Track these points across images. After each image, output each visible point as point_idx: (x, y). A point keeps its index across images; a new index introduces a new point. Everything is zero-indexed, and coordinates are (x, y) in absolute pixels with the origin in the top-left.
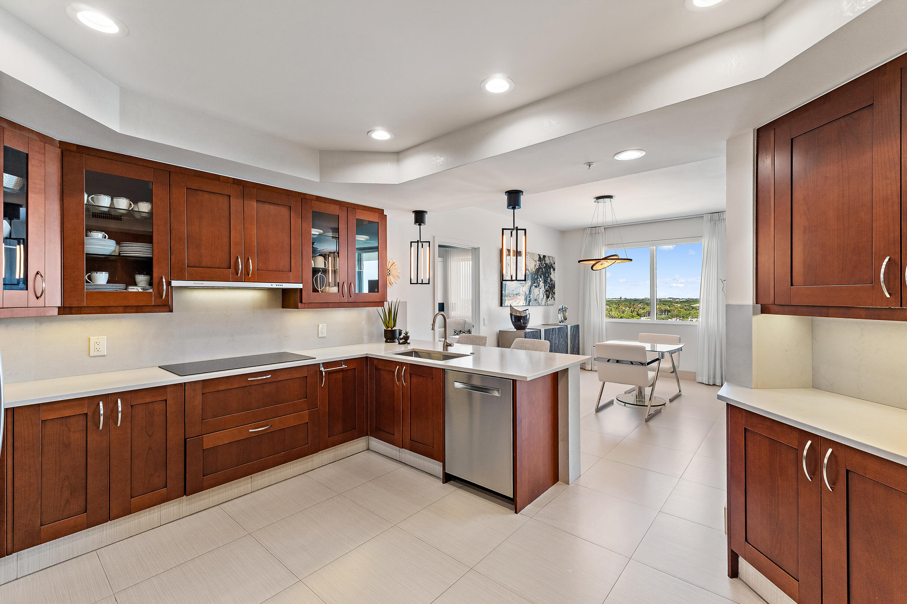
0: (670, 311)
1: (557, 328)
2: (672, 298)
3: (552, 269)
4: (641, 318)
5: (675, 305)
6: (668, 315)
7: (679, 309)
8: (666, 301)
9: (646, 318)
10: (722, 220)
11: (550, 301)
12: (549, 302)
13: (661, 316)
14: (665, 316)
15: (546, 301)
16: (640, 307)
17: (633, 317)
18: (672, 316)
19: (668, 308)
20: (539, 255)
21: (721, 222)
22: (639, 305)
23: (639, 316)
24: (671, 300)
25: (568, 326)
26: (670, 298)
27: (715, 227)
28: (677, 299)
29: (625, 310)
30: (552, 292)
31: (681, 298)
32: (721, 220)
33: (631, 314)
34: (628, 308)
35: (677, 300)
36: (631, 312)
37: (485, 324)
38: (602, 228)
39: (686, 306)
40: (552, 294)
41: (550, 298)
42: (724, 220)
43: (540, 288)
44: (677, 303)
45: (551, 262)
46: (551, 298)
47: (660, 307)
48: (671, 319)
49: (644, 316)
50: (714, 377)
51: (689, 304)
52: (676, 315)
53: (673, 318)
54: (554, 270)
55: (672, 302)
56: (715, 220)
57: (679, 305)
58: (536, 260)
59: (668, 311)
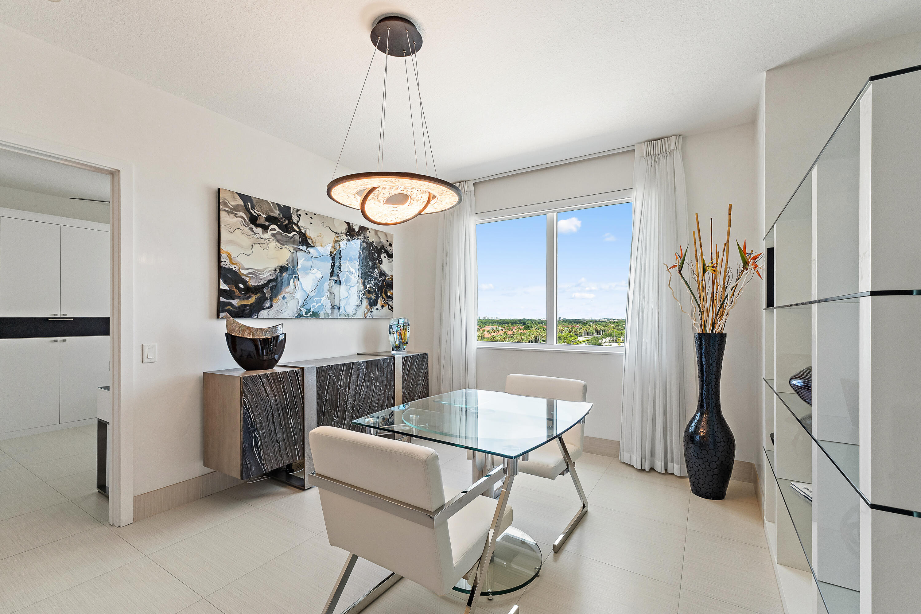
0: (604, 331)
1: (363, 362)
2: (606, 319)
3: (383, 255)
4: (578, 337)
5: (609, 325)
6: (602, 335)
7: (613, 329)
8: (601, 322)
9: (583, 337)
10: (668, 153)
11: (379, 311)
12: (375, 313)
13: (597, 336)
14: (600, 335)
15: (368, 310)
16: (578, 327)
17: (571, 337)
18: (606, 336)
19: (603, 328)
20: (348, 224)
21: (665, 157)
22: (577, 325)
23: (576, 335)
24: (606, 320)
25: (396, 356)
26: (605, 319)
27: (655, 167)
28: (610, 319)
29: (564, 330)
30: (384, 295)
31: (615, 319)
32: (665, 153)
33: (569, 334)
34: (566, 328)
35: (610, 321)
36: (569, 332)
37: (146, 360)
38: (471, 184)
39: (618, 326)
40: (383, 298)
41: (379, 306)
42: (672, 153)
43: (351, 287)
44: (611, 323)
45: (381, 242)
46: (383, 306)
47: (596, 327)
48: (605, 338)
49: (582, 336)
50: (652, 454)
51: (621, 325)
52: (610, 335)
53: (607, 338)
54: (390, 256)
55: (606, 322)
56: (654, 154)
57: (613, 325)
58: (339, 232)
59: (603, 330)
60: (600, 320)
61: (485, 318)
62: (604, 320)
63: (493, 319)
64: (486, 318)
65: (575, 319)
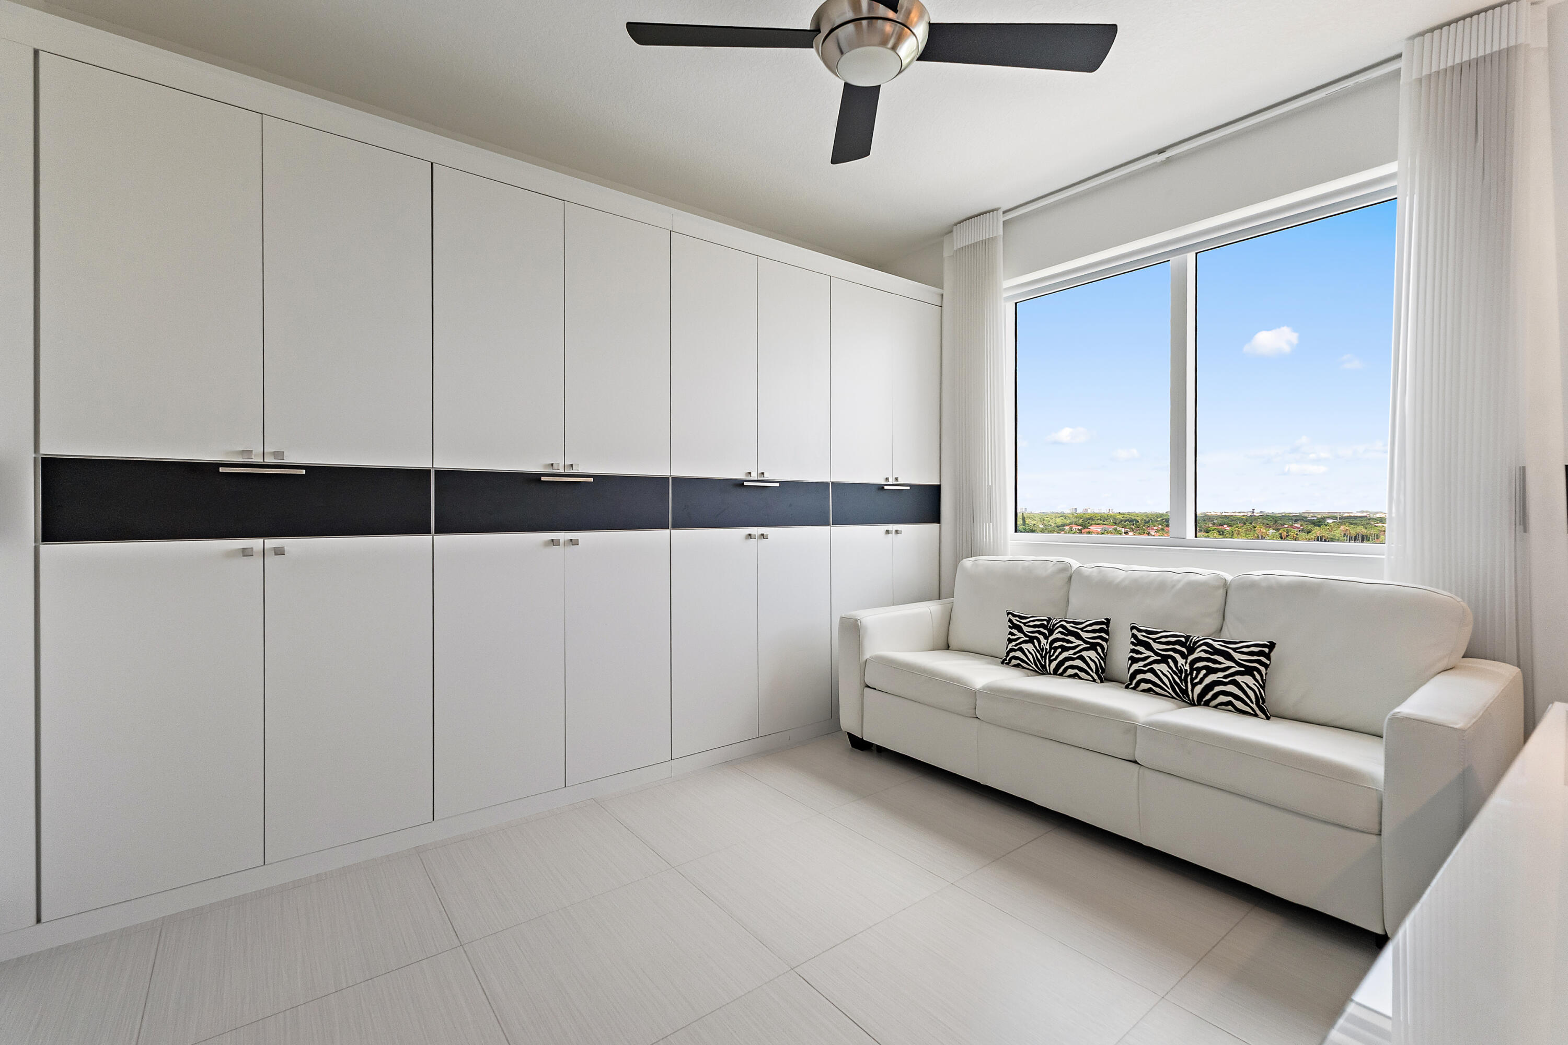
60: (1352, 515)
61: (1086, 510)
62: (1359, 514)
63: (1103, 512)
64: (1089, 511)
65: (1287, 512)
